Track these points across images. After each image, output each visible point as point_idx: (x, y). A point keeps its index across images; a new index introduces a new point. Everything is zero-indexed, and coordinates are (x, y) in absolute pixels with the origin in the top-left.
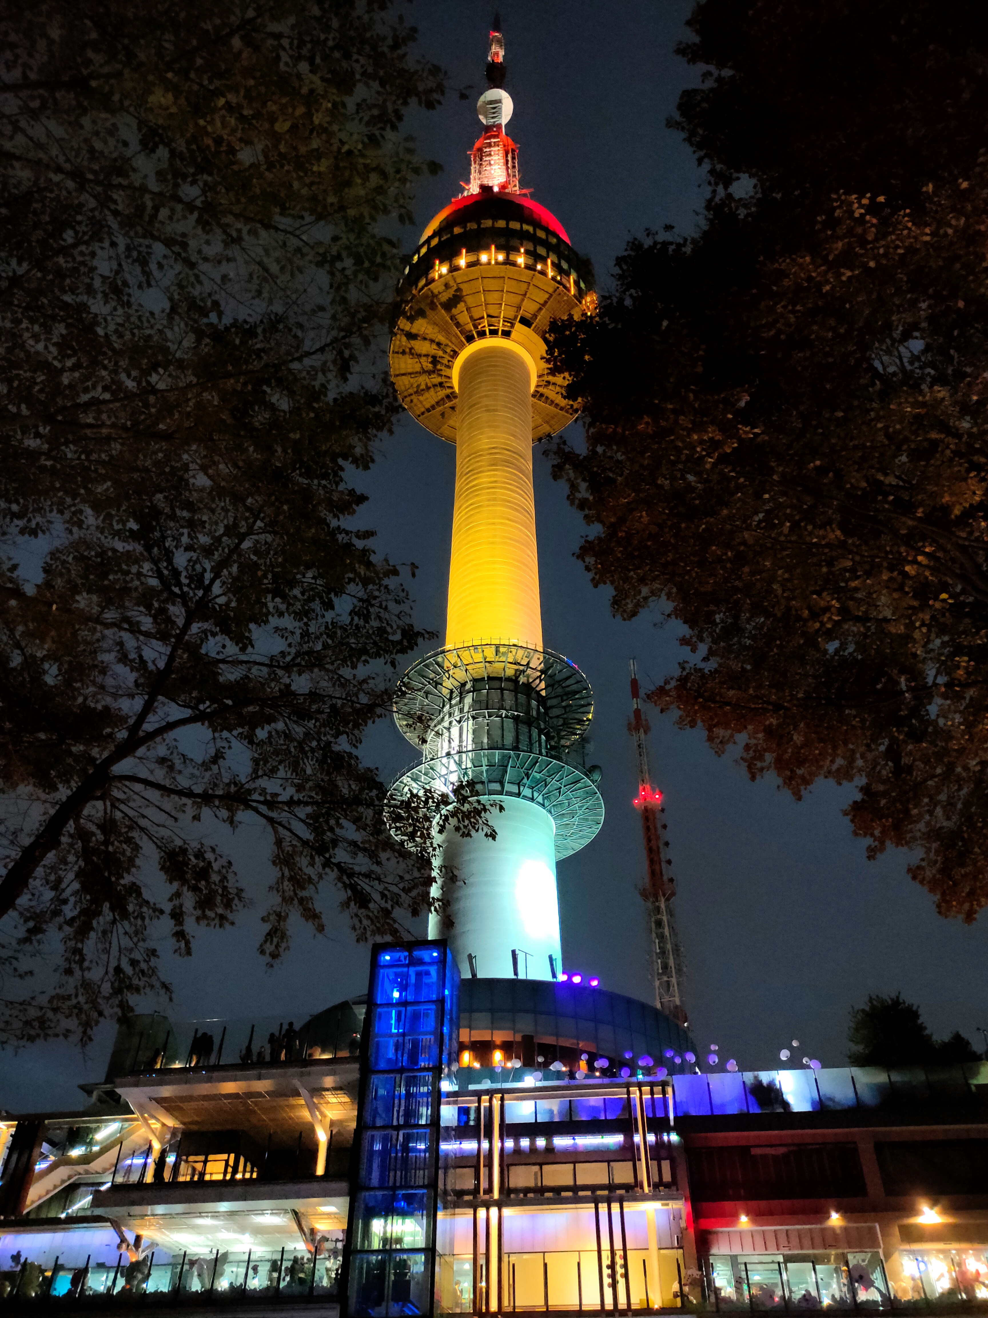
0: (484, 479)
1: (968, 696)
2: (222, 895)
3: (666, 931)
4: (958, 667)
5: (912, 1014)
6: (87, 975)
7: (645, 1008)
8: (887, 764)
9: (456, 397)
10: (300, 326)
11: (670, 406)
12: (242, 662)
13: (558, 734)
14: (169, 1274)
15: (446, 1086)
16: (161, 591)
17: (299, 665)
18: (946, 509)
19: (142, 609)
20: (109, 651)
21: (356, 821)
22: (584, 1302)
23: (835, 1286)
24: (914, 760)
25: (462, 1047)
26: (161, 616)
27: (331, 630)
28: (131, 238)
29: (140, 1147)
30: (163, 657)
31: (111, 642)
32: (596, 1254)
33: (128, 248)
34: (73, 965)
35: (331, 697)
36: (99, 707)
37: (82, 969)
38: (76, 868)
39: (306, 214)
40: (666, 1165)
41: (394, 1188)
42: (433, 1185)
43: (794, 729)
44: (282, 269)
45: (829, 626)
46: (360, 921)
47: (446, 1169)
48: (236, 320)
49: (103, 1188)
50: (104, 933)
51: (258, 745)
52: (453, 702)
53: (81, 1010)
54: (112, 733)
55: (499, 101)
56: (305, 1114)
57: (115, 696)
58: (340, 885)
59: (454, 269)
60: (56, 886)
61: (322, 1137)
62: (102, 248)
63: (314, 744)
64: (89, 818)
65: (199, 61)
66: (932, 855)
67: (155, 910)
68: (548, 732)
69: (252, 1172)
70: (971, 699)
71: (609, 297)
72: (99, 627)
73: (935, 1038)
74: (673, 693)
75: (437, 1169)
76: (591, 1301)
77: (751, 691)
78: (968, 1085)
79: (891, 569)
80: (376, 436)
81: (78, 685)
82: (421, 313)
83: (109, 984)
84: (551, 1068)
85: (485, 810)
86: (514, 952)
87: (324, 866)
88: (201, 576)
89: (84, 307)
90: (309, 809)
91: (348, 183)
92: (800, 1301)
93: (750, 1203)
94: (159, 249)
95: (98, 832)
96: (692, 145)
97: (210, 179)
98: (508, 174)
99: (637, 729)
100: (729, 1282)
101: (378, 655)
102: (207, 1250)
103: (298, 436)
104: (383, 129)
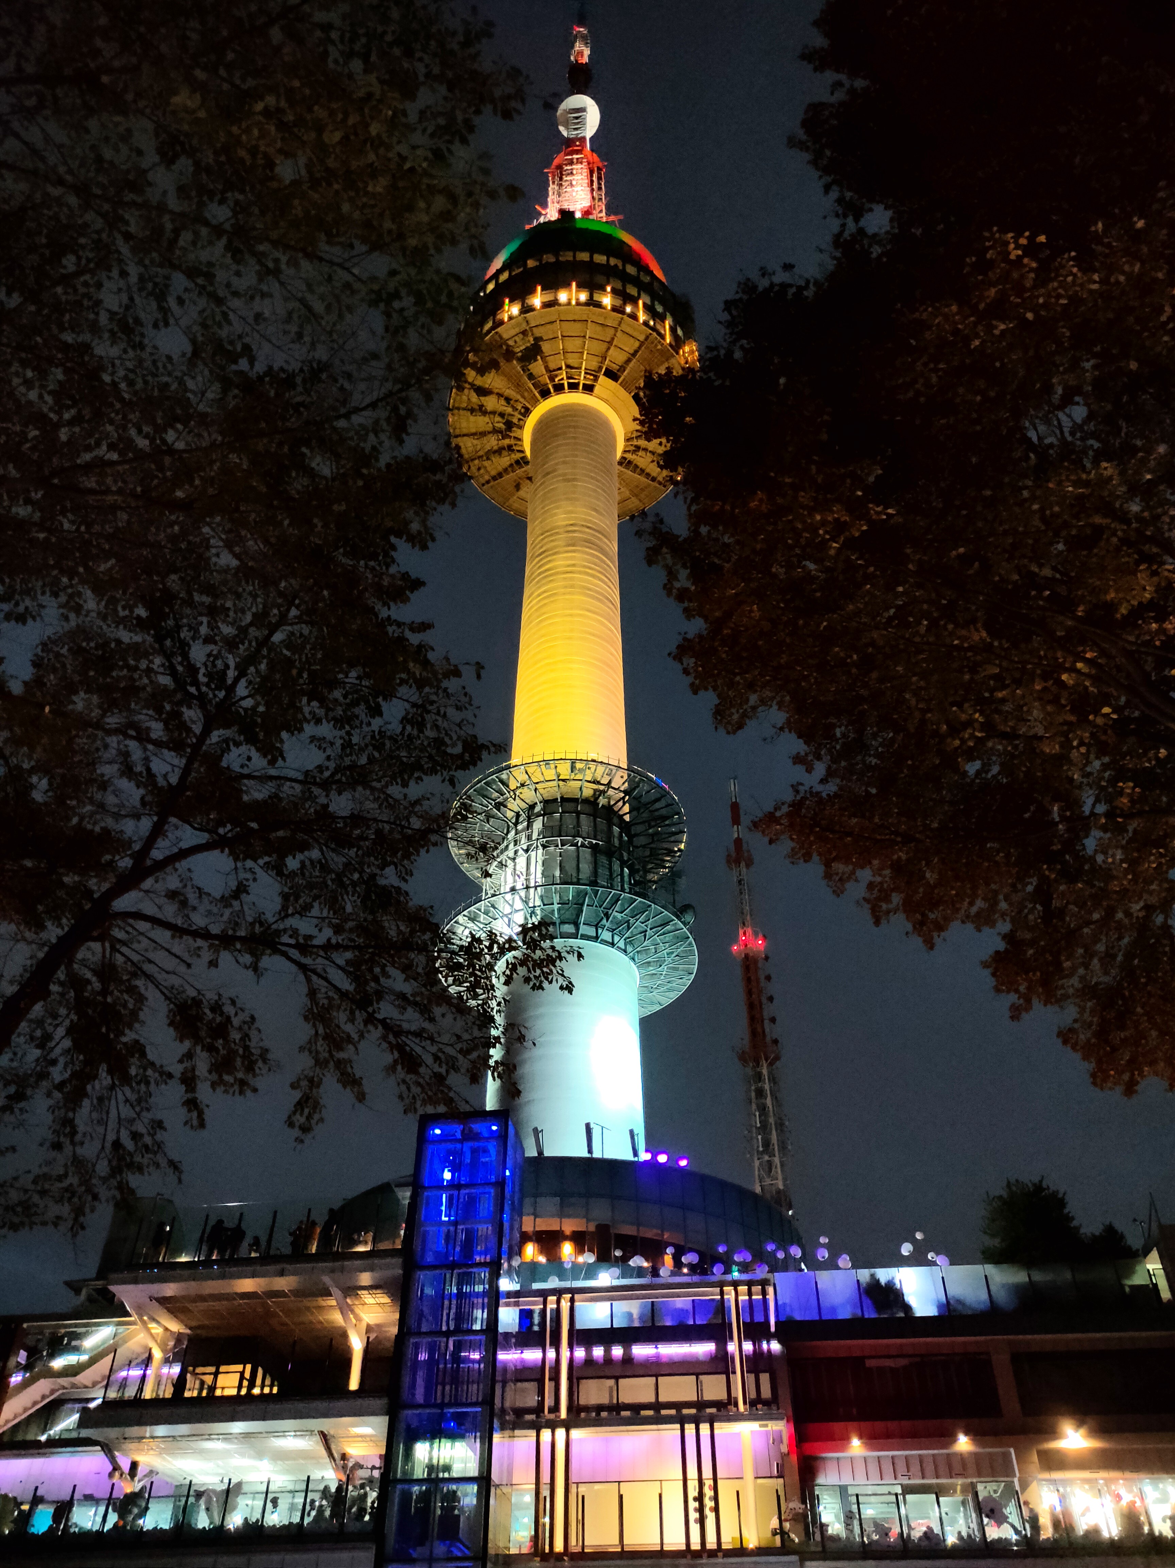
0: (560, 561)
1: (1131, 829)
2: (243, 1057)
3: (769, 1101)
4: (1121, 793)
5: (1057, 1202)
6: (79, 1151)
7: (744, 1194)
8: (1034, 908)
9: (527, 463)
10: (349, 376)
11: (787, 480)
12: (271, 778)
13: (644, 867)
14: (171, 1506)
15: (506, 1284)
16: (175, 691)
17: (339, 781)
18: (1112, 607)
19: (151, 712)
20: (110, 763)
21: (406, 969)
22: (665, 1541)
23: (962, 1521)
24: (1068, 903)
25: (525, 1238)
26: (174, 721)
27: (378, 740)
28: (145, 266)
29: (138, 1355)
30: (176, 770)
31: (114, 752)
32: (681, 1483)
33: (141, 278)
34: (62, 1139)
35: (375, 820)
36: (97, 829)
37: (73, 1143)
38: (67, 1023)
39: (356, 243)
40: (765, 1378)
41: (442, 1405)
42: (488, 1401)
43: (927, 865)
44: (328, 308)
45: (971, 744)
46: (409, 1089)
47: (504, 1383)
48: (270, 368)
49: (92, 1405)
50: (101, 1099)
51: (288, 876)
52: (520, 827)
53: (73, 1194)
54: (112, 861)
55: (583, 110)
56: (337, 1318)
57: (117, 816)
58: (385, 1045)
59: (527, 309)
60: (43, 1042)
61: (357, 1344)
62: (109, 278)
63: (356, 876)
64: (84, 962)
65: (230, 56)
66: (1086, 1015)
67: (162, 1073)
68: (633, 864)
69: (271, 1386)
70: (1135, 830)
71: (716, 348)
72: (100, 733)
73: (1082, 1231)
74: (784, 821)
75: (494, 1382)
76: (675, 1540)
77: (877, 820)
78: (1122, 1286)
79: (1045, 677)
80: (435, 509)
81: (74, 803)
82: (494, 365)
83: (106, 1163)
84: (631, 1263)
85: (560, 958)
86: (588, 1126)
87: (366, 1022)
88: (223, 674)
89: (86, 348)
90: (349, 955)
91: (410, 208)
92: (920, 1539)
93: (862, 1424)
94: (179, 281)
95: (94, 979)
96: (817, 169)
97: (241, 197)
98: (593, 198)
99: (737, 862)
100: (837, 1517)
101: (433, 771)
102: (217, 1480)
103: (343, 507)
104: (450, 142)
